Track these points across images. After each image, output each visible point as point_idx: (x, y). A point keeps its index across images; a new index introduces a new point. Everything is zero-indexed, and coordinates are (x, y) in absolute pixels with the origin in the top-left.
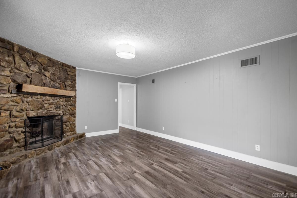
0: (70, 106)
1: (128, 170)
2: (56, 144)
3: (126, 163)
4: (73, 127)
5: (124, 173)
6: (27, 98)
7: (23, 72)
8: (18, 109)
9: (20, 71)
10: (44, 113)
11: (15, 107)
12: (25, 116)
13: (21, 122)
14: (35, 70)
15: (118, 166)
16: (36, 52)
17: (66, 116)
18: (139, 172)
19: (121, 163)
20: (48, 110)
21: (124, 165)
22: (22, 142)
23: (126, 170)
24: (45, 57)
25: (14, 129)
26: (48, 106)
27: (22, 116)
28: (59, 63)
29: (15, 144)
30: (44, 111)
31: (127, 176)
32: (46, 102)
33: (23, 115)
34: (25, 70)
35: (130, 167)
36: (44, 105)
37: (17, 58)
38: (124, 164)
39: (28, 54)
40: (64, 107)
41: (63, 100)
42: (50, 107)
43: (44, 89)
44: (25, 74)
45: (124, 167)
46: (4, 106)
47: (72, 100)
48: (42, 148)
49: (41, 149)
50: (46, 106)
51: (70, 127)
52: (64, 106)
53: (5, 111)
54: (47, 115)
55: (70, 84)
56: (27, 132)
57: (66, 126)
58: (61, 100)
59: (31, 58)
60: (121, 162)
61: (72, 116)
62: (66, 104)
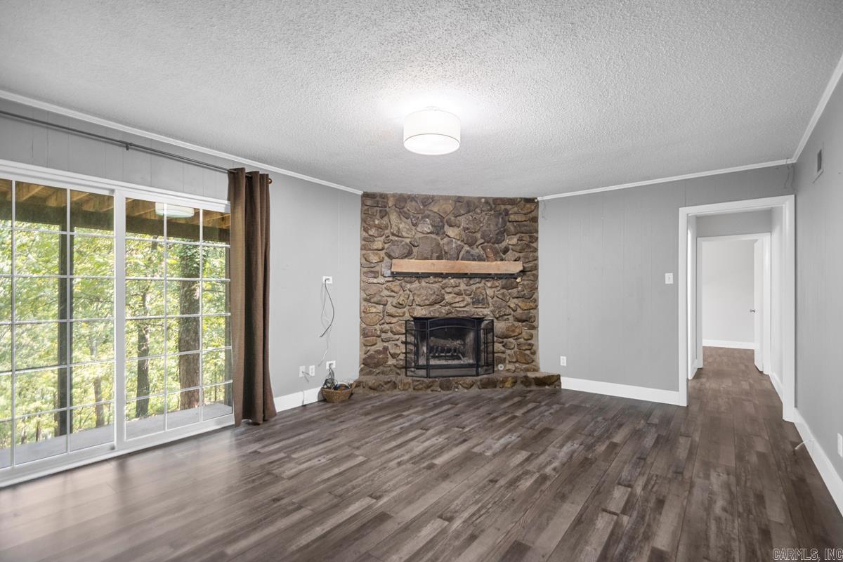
0: (517, 298)
2: (461, 380)
4: (528, 352)
6: (411, 282)
7: (403, 237)
8: (395, 301)
9: (400, 237)
10: (443, 311)
11: (390, 300)
12: (407, 315)
13: (400, 326)
14: (426, 229)
16: (426, 195)
17: (504, 323)
20: (454, 305)
22: (401, 360)
24: (446, 198)
25: (390, 334)
26: (453, 297)
27: (401, 314)
28: (483, 200)
29: (391, 362)
30: (444, 308)
32: (449, 290)
33: (404, 313)
34: (408, 234)
36: (444, 295)
37: (394, 217)
39: (414, 203)
40: (496, 301)
41: (493, 283)
42: (457, 300)
43: (433, 264)
44: (408, 241)
46: (373, 298)
47: (523, 284)
48: (425, 380)
49: (423, 381)
50: (448, 298)
51: (516, 349)
52: (495, 299)
53: (376, 305)
54: (450, 316)
55: (515, 243)
56: (410, 343)
57: (503, 346)
58: (489, 284)
59: (418, 209)
61: (524, 324)
62: (503, 294)
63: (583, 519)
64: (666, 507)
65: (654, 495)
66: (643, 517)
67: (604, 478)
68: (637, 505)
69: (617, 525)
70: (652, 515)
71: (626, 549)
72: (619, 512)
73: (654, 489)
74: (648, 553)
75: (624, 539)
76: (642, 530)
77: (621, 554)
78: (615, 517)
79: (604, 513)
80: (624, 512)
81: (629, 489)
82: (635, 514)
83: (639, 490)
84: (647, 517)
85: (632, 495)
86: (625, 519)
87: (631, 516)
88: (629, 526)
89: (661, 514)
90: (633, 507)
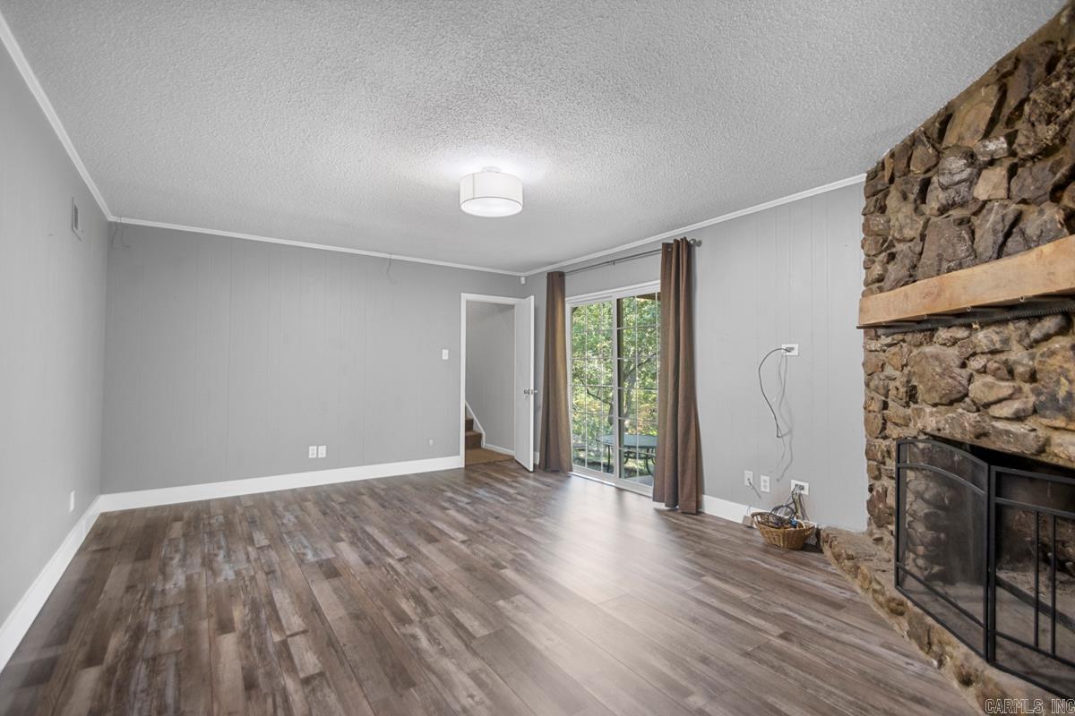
1: (482, 548)
3: (485, 563)
5: (491, 540)
15: (510, 556)
18: (454, 542)
19: (504, 564)
21: (492, 559)
23: (486, 547)
31: (484, 536)
35: (474, 554)
38: (493, 562)
45: (493, 554)
60: (505, 568)
63: (315, 612)
64: (240, 684)
65: (265, 691)
66: (260, 651)
67: (349, 669)
68: (276, 659)
69: (280, 628)
70: (252, 659)
71: (258, 617)
72: (289, 640)
73: (270, 701)
74: (236, 625)
75: (264, 622)
76: (253, 639)
77: (259, 612)
78: (288, 633)
79: (301, 629)
80: (284, 643)
81: (302, 675)
82: (271, 649)
83: (290, 684)
84: (255, 654)
85: (292, 669)
86: (277, 638)
87: (274, 644)
88: (268, 634)
89: (243, 668)
90: (279, 654)
